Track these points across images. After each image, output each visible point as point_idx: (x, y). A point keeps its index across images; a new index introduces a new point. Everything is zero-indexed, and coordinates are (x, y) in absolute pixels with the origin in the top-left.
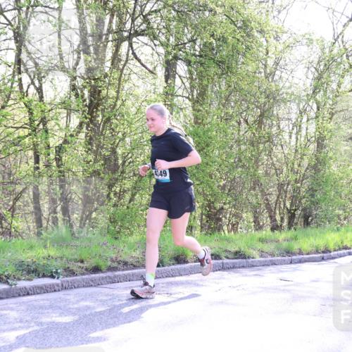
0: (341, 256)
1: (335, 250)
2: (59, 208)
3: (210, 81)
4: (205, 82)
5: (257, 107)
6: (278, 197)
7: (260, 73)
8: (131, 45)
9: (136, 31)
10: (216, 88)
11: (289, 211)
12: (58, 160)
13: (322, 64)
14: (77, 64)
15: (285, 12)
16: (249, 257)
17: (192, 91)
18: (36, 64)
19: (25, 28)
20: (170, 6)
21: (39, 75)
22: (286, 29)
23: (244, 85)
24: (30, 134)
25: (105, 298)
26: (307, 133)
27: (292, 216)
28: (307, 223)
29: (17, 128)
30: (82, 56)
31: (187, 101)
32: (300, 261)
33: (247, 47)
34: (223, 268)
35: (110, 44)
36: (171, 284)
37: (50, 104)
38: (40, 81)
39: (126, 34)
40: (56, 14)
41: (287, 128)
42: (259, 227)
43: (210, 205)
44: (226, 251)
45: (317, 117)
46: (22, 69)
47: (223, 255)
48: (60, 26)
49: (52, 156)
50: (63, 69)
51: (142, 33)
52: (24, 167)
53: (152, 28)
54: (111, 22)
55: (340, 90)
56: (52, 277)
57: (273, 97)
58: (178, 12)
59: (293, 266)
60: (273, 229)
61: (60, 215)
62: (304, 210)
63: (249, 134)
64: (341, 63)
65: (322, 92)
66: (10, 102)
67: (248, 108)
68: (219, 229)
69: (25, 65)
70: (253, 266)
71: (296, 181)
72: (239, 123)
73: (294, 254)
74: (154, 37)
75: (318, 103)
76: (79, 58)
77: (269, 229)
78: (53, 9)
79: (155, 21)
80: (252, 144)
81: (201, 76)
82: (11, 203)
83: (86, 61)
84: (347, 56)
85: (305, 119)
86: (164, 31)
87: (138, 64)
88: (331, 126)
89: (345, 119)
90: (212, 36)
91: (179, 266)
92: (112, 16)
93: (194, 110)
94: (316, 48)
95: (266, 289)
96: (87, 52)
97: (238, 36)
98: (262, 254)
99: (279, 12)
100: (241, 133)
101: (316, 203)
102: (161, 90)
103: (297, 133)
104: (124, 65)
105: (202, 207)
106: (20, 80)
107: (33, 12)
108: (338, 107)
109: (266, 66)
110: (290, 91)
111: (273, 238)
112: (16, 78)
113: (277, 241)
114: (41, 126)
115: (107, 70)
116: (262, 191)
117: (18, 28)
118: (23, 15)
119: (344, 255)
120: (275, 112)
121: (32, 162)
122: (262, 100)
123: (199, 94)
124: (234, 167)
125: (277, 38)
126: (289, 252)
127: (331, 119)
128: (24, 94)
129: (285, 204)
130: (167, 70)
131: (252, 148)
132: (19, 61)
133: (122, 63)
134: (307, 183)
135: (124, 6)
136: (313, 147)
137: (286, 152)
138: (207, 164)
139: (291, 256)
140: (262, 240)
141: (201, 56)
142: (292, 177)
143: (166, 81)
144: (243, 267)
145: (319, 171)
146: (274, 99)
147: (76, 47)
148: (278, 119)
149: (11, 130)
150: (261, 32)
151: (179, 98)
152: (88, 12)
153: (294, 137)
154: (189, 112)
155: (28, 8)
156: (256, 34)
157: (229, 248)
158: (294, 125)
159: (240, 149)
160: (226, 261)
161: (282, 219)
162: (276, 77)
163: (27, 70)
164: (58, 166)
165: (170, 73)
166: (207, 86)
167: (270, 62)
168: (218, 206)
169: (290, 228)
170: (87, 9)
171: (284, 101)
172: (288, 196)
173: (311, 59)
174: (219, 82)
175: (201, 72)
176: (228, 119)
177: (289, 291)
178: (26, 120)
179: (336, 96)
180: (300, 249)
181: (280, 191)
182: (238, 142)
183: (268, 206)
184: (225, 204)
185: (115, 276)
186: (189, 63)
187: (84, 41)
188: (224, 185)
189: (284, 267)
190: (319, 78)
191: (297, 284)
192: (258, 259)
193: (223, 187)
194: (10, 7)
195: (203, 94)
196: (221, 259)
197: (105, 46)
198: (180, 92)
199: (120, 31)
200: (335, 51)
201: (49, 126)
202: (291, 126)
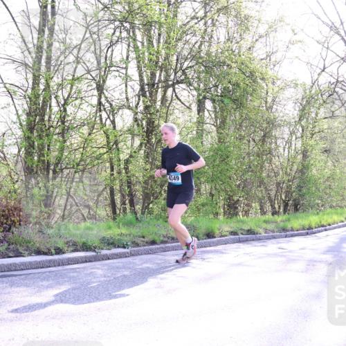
0: (319, 232)
1: (316, 228)
2: (127, 202)
3: (229, 113)
4: (225, 114)
5: (261, 130)
6: (277, 192)
7: (263, 107)
8: (174, 90)
9: (177, 81)
10: (232, 118)
11: (284, 201)
12: (126, 169)
13: (305, 100)
14: (138, 104)
15: (278, 65)
16: (257, 234)
17: (216, 120)
18: (111, 105)
19: (104, 81)
20: (201, 63)
21: (113, 112)
22: (279, 77)
23: (252, 115)
24: (107, 152)
25: (159, 262)
26: (295, 148)
27: (286, 205)
28: (296, 209)
29: (99, 148)
30: (142, 98)
31: (213, 127)
32: (292, 236)
33: (253, 90)
34: (240, 241)
35: (160, 90)
36: (205, 252)
37: (121, 131)
38: (113, 116)
39: (170, 83)
40: (124, 71)
41: (281, 144)
42: (263, 213)
43: (230, 198)
44: (241, 229)
45: (302, 137)
46: (102, 108)
47: (239, 232)
48: (127, 79)
49: (122, 166)
50: (129, 108)
51: (181, 82)
52: (104, 174)
53: (188, 78)
54: (160, 75)
55: (317, 118)
56: (124, 247)
57: (272, 123)
58: (205, 67)
59: (287, 239)
60: (273, 214)
61: (128, 206)
62: (294, 200)
63: (256, 149)
64: (317, 100)
65: (305, 120)
66: (94, 131)
67: (255, 131)
68: (236, 214)
69: (104, 106)
70: (260, 239)
71: (289, 181)
72: (249, 141)
73: (288, 231)
74: (190, 84)
75: (302, 127)
76: (139, 99)
77: (270, 214)
78: (123, 68)
79: (190, 73)
80: (258, 156)
81: (222, 110)
82: (96, 198)
83: (143, 101)
84: (321, 95)
85: (294, 138)
86: (196, 80)
87: (179, 102)
88: (312, 142)
89: (321, 138)
90: (230, 82)
91: (209, 240)
92: (161, 71)
93: (218, 133)
94: (300, 90)
95: (269, 255)
96: (144, 96)
97: (247, 82)
98: (266, 231)
99: (274, 66)
100: (251, 148)
101: (302, 196)
102: (195, 120)
103: (289, 147)
104: (170, 104)
105: (224, 200)
106: (101, 115)
107: (109, 70)
108: (317, 130)
109: (266, 102)
110: (283, 119)
111: (273, 220)
112: (98, 114)
113: (276, 222)
114: (115, 146)
115: (158, 107)
116: (266, 188)
117: (99, 81)
118: (103, 73)
119: (322, 231)
120: (273, 134)
121: (109, 171)
122: (265, 125)
123: (221, 122)
124: (246, 172)
125: (273, 83)
126: (284, 230)
127: (312, 137)
128: (103, 125)
129: (281, 197)
130: (199, 106)
131: (258, 158)
132: (100, 103)
133: (169, 102)
134: (296, 182)
135: (169, 64)
136: (300, 157)
137: (281, 161)
138: (227, 170)
139: (286, 232)
140: (266, 222)
141: (222, 96)
142: (286, 178)
143: (198, 114)
144: (253, 240)
145: (304, 173)
146: (273, 124)
147: (137, 93)
148: (276, 138)
149: (95, 149)
150: (263, 79)
151: (208, 125)
152: (145, 69)
153: (286, 150)
154: (214, 134)
155: (106, 68)
156: (259, 81)
157: (244, 228)
158: (286, 142)
159: (250, 159)
160: (241, 236)
161: (279, 207)
162: (274, 110)
163: (105, 109)
164: (126, 173)
165: (201, 108)
166: (226, 116)
167: (269, 100)
168: (235, 198)
169: (285, 213)
170: (144, 67)
171: (280, 126)
172: (284, 191)
173: (297, 97)
174: (235, 114)
175: (222, 107)
176: (241, 138)
177: (285, 256)
178: (105, 142)
179: (315, 122)
180: (292, 228)
181: (277, 188)
182: (248, 154)
183: (270, 198)
184: (240, 197)
185: (166, 247)
186: (213, 101)
187: (142, 89)
188: (240, 184)
189: (281, 240)
190: (303, 110)
191: (290, 251)
192: (264, 234)
193: (239, 186)
194: (94, 69)
195: (223, 122)
196: (238, 235)
197: (157, 91)
198: (208, 121)
199: (166, 80)
200: (313, 92)
201: (119, 146)
202: (284, 143)
